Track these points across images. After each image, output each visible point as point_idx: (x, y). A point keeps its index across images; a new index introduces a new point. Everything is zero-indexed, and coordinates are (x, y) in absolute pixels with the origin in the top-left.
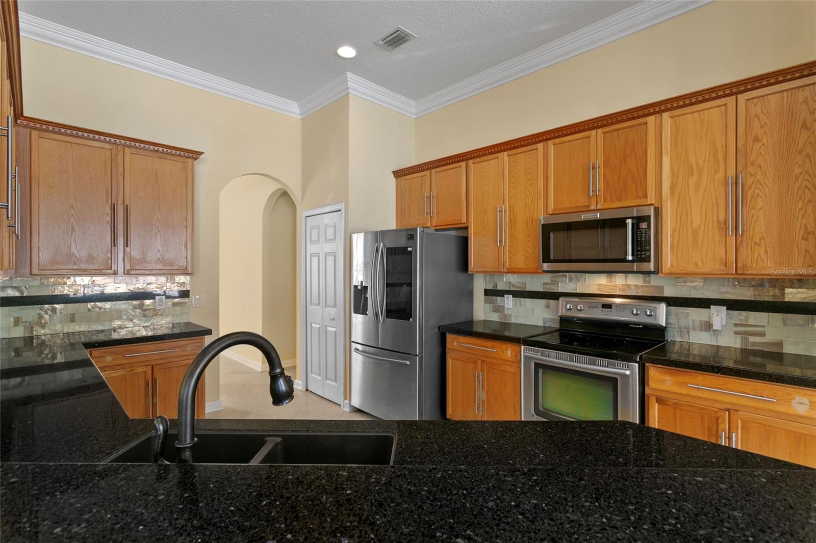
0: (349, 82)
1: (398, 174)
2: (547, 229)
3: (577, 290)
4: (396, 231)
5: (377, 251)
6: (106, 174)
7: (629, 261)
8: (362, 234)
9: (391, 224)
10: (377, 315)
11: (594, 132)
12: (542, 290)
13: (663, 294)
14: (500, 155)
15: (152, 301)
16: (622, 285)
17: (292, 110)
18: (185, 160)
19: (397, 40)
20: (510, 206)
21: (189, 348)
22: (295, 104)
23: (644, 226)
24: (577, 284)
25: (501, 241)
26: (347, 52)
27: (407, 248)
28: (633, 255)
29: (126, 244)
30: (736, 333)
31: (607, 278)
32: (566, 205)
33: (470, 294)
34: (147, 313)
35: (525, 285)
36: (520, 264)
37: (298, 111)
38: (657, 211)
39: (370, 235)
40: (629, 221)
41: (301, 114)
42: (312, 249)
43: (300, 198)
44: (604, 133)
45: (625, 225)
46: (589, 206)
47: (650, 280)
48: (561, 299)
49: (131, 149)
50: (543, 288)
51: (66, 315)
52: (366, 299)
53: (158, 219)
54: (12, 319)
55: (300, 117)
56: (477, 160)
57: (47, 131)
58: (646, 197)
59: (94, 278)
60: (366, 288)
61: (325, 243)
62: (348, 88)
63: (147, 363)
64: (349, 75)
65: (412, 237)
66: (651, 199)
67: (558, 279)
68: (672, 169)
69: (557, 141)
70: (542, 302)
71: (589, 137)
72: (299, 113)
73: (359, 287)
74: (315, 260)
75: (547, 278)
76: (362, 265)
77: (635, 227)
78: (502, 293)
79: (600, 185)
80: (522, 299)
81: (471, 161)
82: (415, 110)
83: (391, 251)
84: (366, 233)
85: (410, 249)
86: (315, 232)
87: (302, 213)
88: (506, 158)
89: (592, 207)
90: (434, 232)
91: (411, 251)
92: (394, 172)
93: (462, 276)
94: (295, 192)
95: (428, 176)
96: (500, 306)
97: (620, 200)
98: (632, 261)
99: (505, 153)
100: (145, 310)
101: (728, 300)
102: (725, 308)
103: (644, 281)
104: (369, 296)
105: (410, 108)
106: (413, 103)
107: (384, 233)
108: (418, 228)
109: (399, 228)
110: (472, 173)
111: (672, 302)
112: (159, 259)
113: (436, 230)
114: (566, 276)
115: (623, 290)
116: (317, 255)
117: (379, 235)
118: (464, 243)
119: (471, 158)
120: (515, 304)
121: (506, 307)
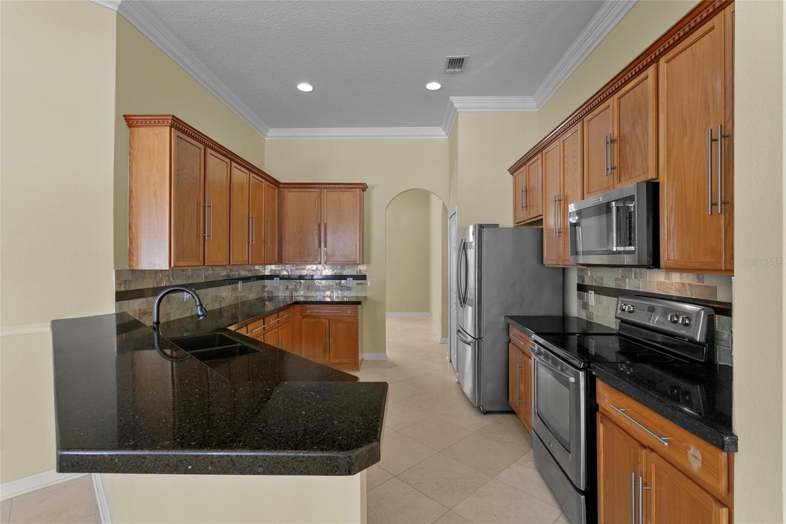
0: (455, 104)
1: (513, 170)
3: (639, 288)
6: (316, 206)
10: (461, 301)
11: (611, 99)
12: (614, 287)
13: (716, 299)
14: (558, 140)
15: (345, 281)
16: (678, 283)
18: (355, 190)
20: (564, 194)
21: (349, 312)
22: (440, 128)
24: (640, 280)
25: (559, 233)
26: (433, 86)
27: (472, 242)
29: (326, 246)
31: (665, 274)
32: (597, 188)
34: (343, 288)
35: (603, 280)
37: (443, 133)
40: (613, 204)
43: (448, 204)
44: (619, 98)
46: (609, 187)
47: (703, 278)
48: (619, 298)
49: (327, 189)
50: (616, 284)
51: (305, 286)
53: (341, 230)
54: (285, 286)
55: (447, 137)
57: (291, 188)
58: (648, 170)
59: (317, 266)
62: (456, 109)
63: (327, 317)
64: (452, 99)
65: (474, 233)
66: (651, 174)
68: (667, 130)
69: (589, 117)
71: (609, 106)
72: (445, 134)
75: (618, 273)
78: (587, 289)
79: (614, 161)
80: (601, 296)
82: (535, 104)
87: (449, 216)
89: (611, 189)
92: (510, 169)
94: (443, 198)
95: (525, 171)
96: (586, 303)
97: (631, 177)
99: (561, 138)
100: (342, 287)
103: (698, 279)
106: (531, 99)
110: (544, 163)
112: (341, 255)
115: (679, 290)
120: (596, 301)
121: (590, 304)
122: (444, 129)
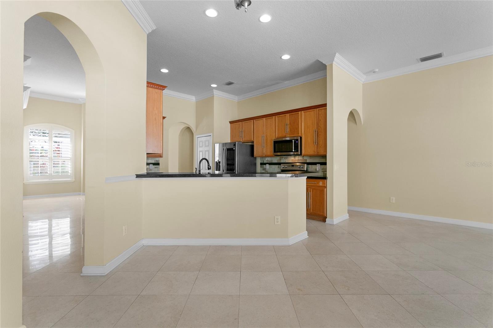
0: (214, 92)
2: (275, 142)
3: (286, 161)
4: (230, 143)
5: (224, 150)
7: (293, 152)
8: (218, 144)
9: (229, 141)
10: (223, 170)
11: (287, 114)
13: (307, 162)
14: (263, 119)
16: (297, 159)
17: (192, 99)
19: (230, 84)
20: (266, 135)
22: (194, 97)
23: (297, 142)
25: (263, 146)
26: (214, 86)
27: (233, 148)
28: (294, 150)
30: (322, 171)
31: (294, 158)
32: (280, 135)
33: (255, 164)
35: (272, 161)
36: (269, 154)
37: (194, 99)
38: (301, 138)
39: (221, 145)
40: (293, 141)
41: (196, 100)
42: (200, 149)
43: (195, 131)
44: (290, 115)
45: (292, 142)
46: (286, 136)
48: (282, 165)
50: (277, 161)
52: (220, 166)
56: (257, 120)
58: (299, 134)
60: (220, 162)
61: (205, 147)
62: (213, 94)
64: (214, 90)
65: (235, 145)
66: (300, 135)
67: (281, 158)
68: (304, 126)
69: (278, 116)
70: (277, 166)
71: (286, 116)
73: (218, 162)
74: (201, 153)
75: (278, 158)
76: (218, 154)
77: (295, 142)
78: (265, 164)
79: (288, 130)
80: (271, 166)
81: (255, 120)
82: (238, 99)
83: (228, 150)
84: (219, 144)
85: (234, 149)
86: (201, 143)
87: (196, 137)
88: (265, 120)
89: (287, 136)
90: (242, 143)
91: (234, 150)
92: (230, 122)
93: (252, 158)
94: (193, 128)
95: (241, 124)
96: (265, 168)
97: (293, 134)
98: (294, 152)
99: (264, 118)
101: (320, 162)
102: (320, 165)
103: (303, 158)
104: (221, 165)
105: (235, 98)
106: (237, 97)
107: (226, 143)
108: (237, 142)
109: (232, 142)
110: (255, 124)
111: (308, 164)
113: (243, 143)
114: (283, 157)
115: (298, 161)
116: (202, 151)
117: (224, 144)
118: (252, 147)
119: (255, 119)
120: (269, 167)
121: (267, 168)
122: (195, 98)
